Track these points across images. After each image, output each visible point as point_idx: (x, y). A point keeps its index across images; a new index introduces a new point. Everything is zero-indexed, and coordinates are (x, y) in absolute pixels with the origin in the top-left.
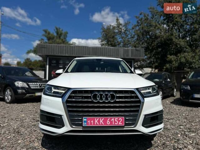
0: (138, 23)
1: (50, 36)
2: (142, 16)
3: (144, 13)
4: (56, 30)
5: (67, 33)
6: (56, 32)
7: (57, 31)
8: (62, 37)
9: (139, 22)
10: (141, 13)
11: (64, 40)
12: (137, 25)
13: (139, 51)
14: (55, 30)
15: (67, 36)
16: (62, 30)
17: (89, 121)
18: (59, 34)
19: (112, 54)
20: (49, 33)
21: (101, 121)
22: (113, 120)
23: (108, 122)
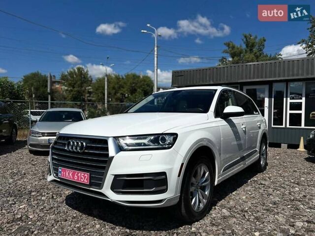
1: (235, 50)
4: (245, 40)
5: (265, 41)
6: (245, 43)
7: (247, 40)
8: (255, 50)
11: (258, 54)
14: (243, 40)
15: (263, 45)
16: (256, 37)
17: (62, 173)
18: (250, 44)
20: (233, 47)
21: (71, 175)
22: (80, 174)
23: (76, 176)
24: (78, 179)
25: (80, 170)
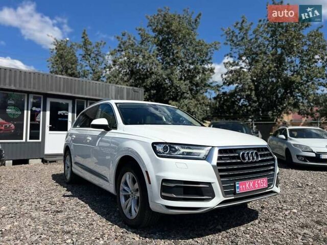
0: (120, 47)
2: (125, 39)
3: (128, 34)
9: (122, 46)
10: (125, 34)
12: (119, 51)
13: (137, 92)
17: (241, 187)
19: (98, 93)
21: (251, 185)
22: (259, 182)
23: (256, 185)
24: (259, 187)
25: (257, 177)
